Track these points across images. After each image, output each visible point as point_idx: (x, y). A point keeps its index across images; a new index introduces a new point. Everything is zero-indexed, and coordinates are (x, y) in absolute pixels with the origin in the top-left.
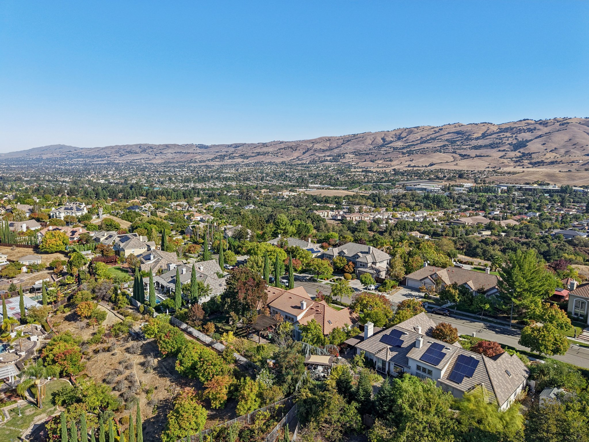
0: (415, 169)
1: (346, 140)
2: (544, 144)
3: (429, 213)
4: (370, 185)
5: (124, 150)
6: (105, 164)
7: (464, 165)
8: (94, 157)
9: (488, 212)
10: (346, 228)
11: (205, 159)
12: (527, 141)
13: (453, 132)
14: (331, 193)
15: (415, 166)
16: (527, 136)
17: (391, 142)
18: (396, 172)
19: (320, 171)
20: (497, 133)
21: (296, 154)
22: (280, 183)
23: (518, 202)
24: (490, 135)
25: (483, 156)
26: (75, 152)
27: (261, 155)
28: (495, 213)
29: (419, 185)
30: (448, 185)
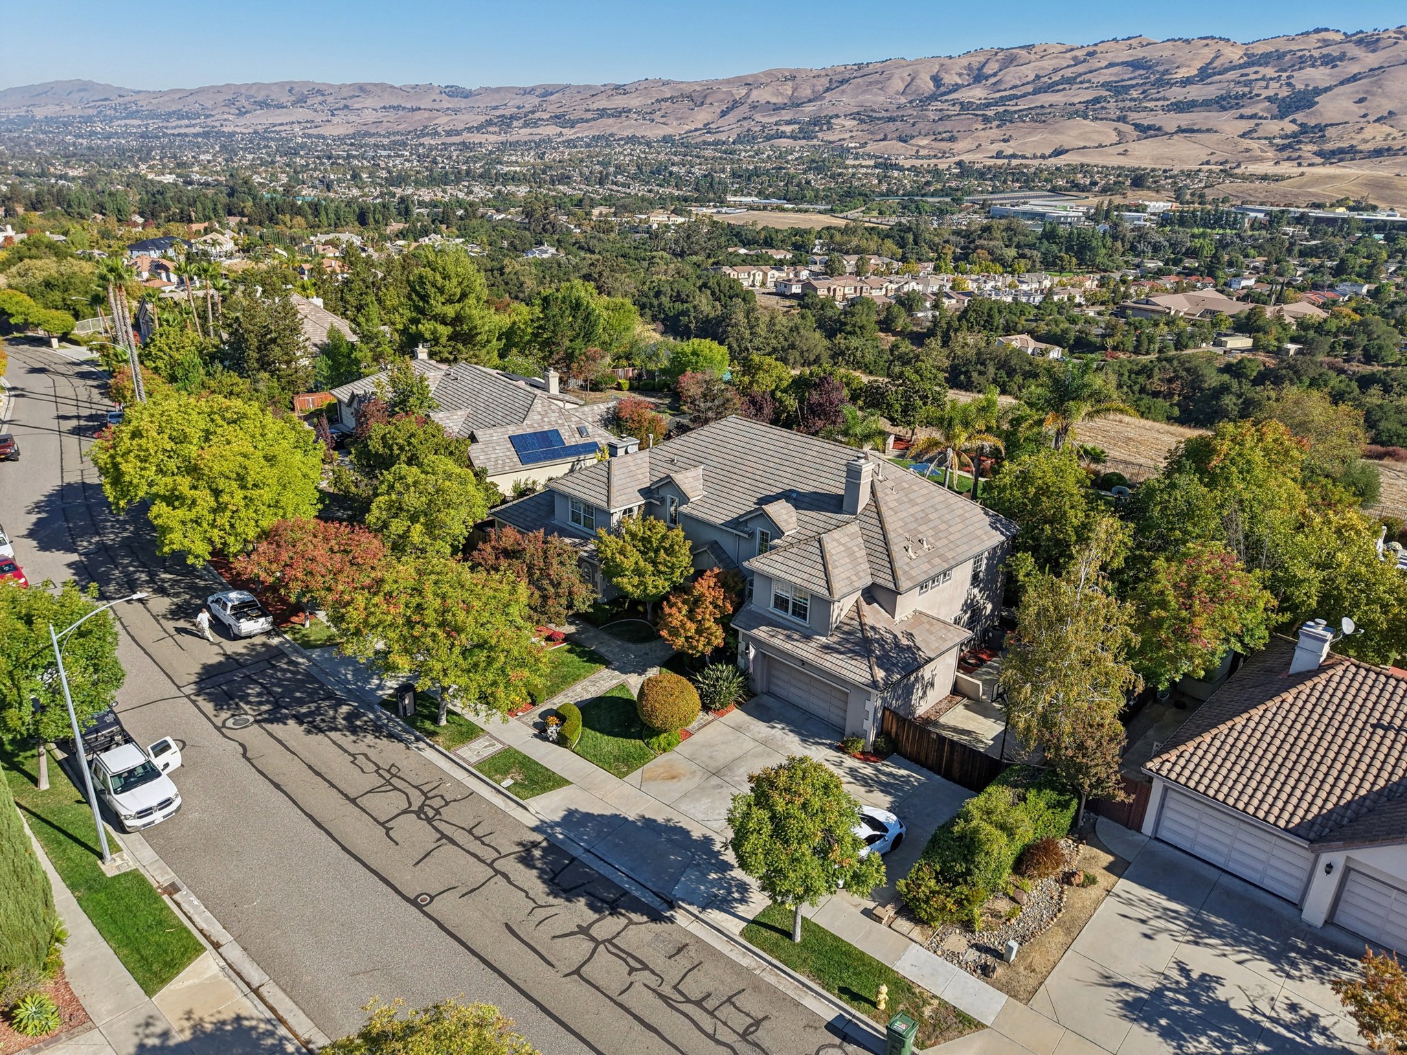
0: (1014, 162)
1: (838, 81)
2: (1361, 101)
3: (1056, 279)
4: (893, 201)
5: (248, 97)
6: (196, 135)
7: (1144, 155)
8: (169, 116)
9: (1222, 281)
10: (811, 321)
11: (462, 126)
12: (1318, 92)
13: (1122, 63)
14: (785, 220)
15: (1014, 156)
16: (1318, 76)
17: (956, 88)
18: (965, 170)
19: (763, 161)
20: (1241, 67)
21: (702, 116)
22: (650, 191)
23: (1302, 254)
24: (1220, 73)
25: (1199, 131)
26: (121, 100)
27: (609, 116)
28: (1244, 283)
29: (1025, 203)
30: (1105, 207)
